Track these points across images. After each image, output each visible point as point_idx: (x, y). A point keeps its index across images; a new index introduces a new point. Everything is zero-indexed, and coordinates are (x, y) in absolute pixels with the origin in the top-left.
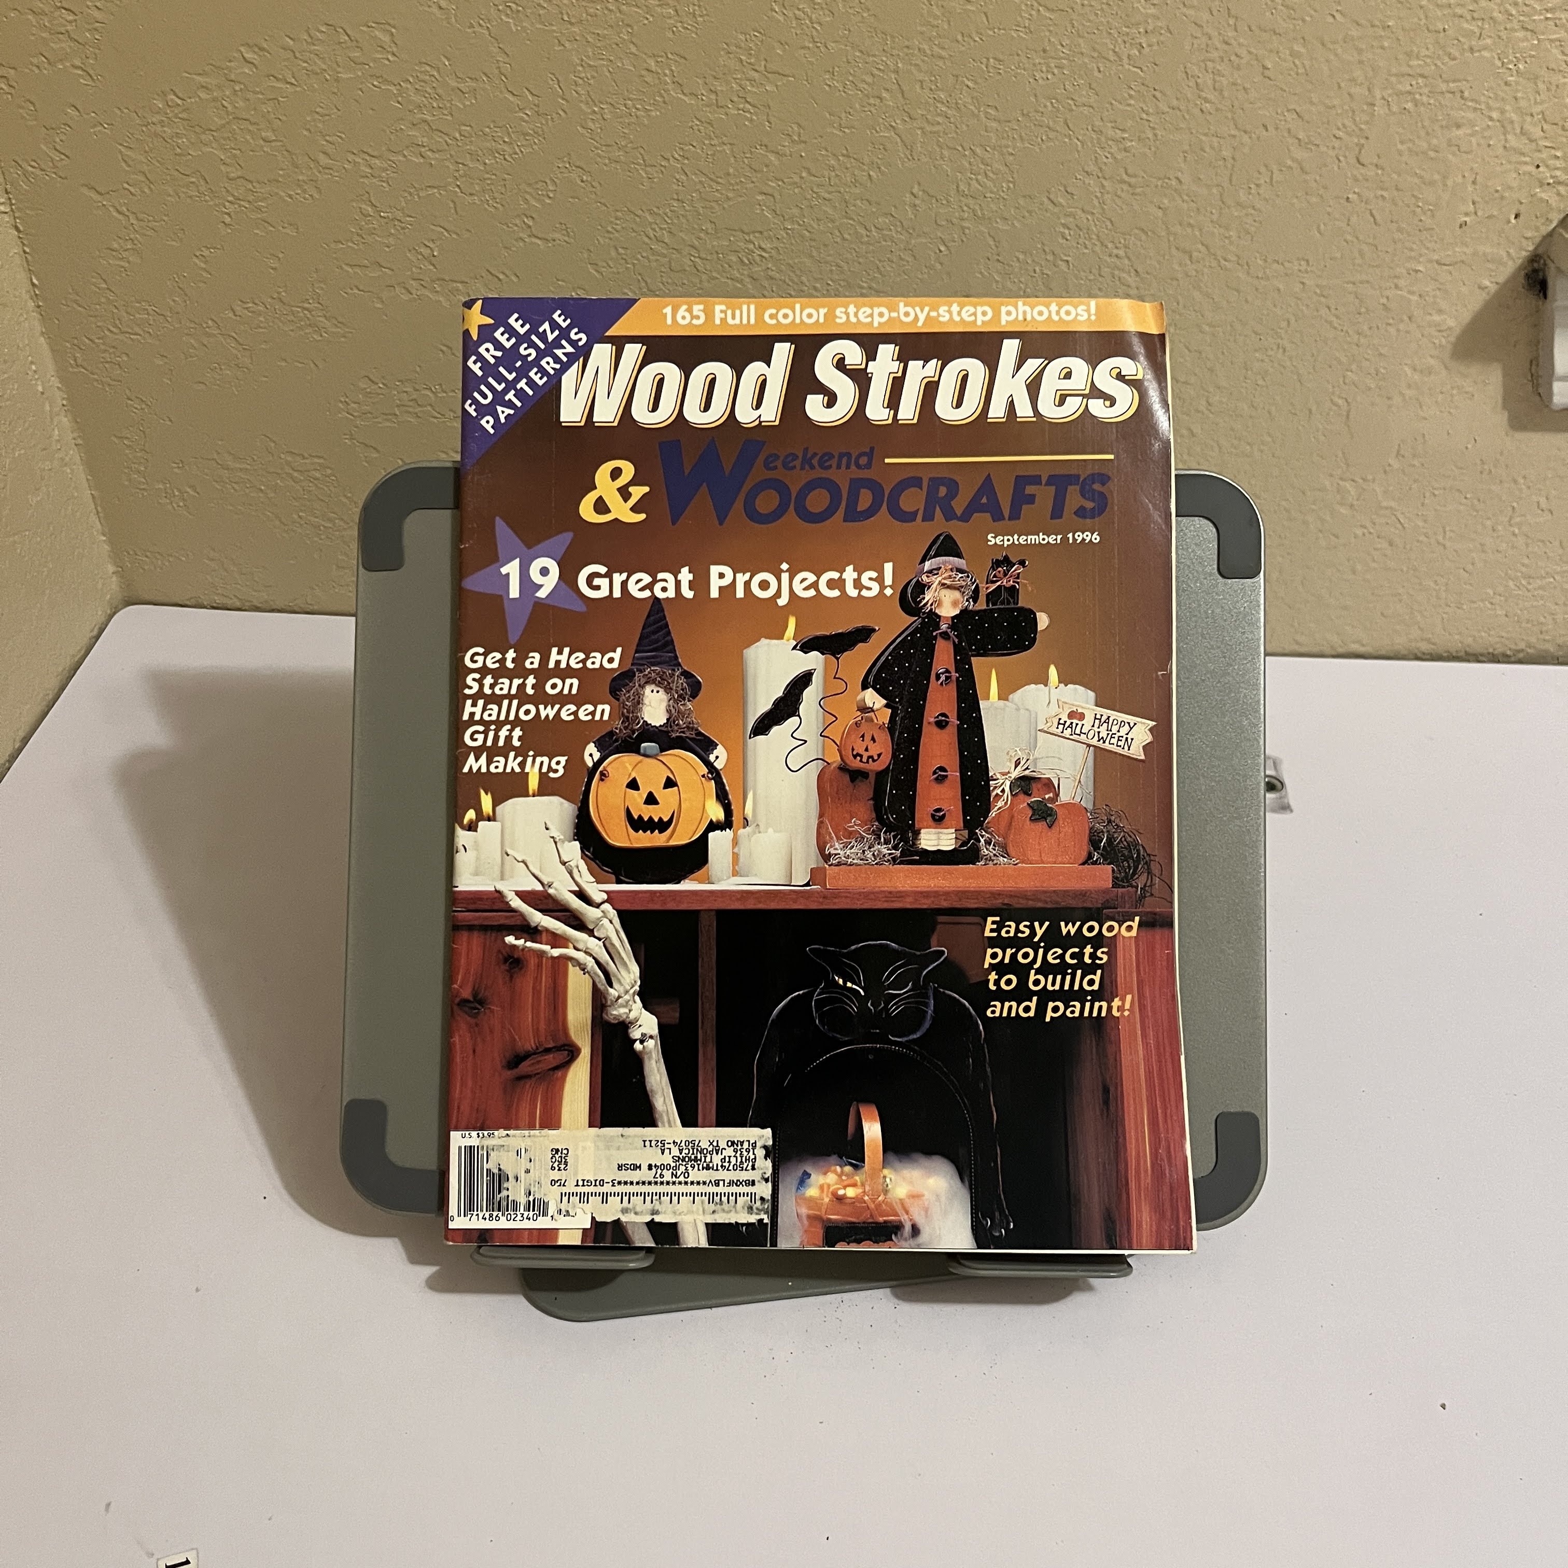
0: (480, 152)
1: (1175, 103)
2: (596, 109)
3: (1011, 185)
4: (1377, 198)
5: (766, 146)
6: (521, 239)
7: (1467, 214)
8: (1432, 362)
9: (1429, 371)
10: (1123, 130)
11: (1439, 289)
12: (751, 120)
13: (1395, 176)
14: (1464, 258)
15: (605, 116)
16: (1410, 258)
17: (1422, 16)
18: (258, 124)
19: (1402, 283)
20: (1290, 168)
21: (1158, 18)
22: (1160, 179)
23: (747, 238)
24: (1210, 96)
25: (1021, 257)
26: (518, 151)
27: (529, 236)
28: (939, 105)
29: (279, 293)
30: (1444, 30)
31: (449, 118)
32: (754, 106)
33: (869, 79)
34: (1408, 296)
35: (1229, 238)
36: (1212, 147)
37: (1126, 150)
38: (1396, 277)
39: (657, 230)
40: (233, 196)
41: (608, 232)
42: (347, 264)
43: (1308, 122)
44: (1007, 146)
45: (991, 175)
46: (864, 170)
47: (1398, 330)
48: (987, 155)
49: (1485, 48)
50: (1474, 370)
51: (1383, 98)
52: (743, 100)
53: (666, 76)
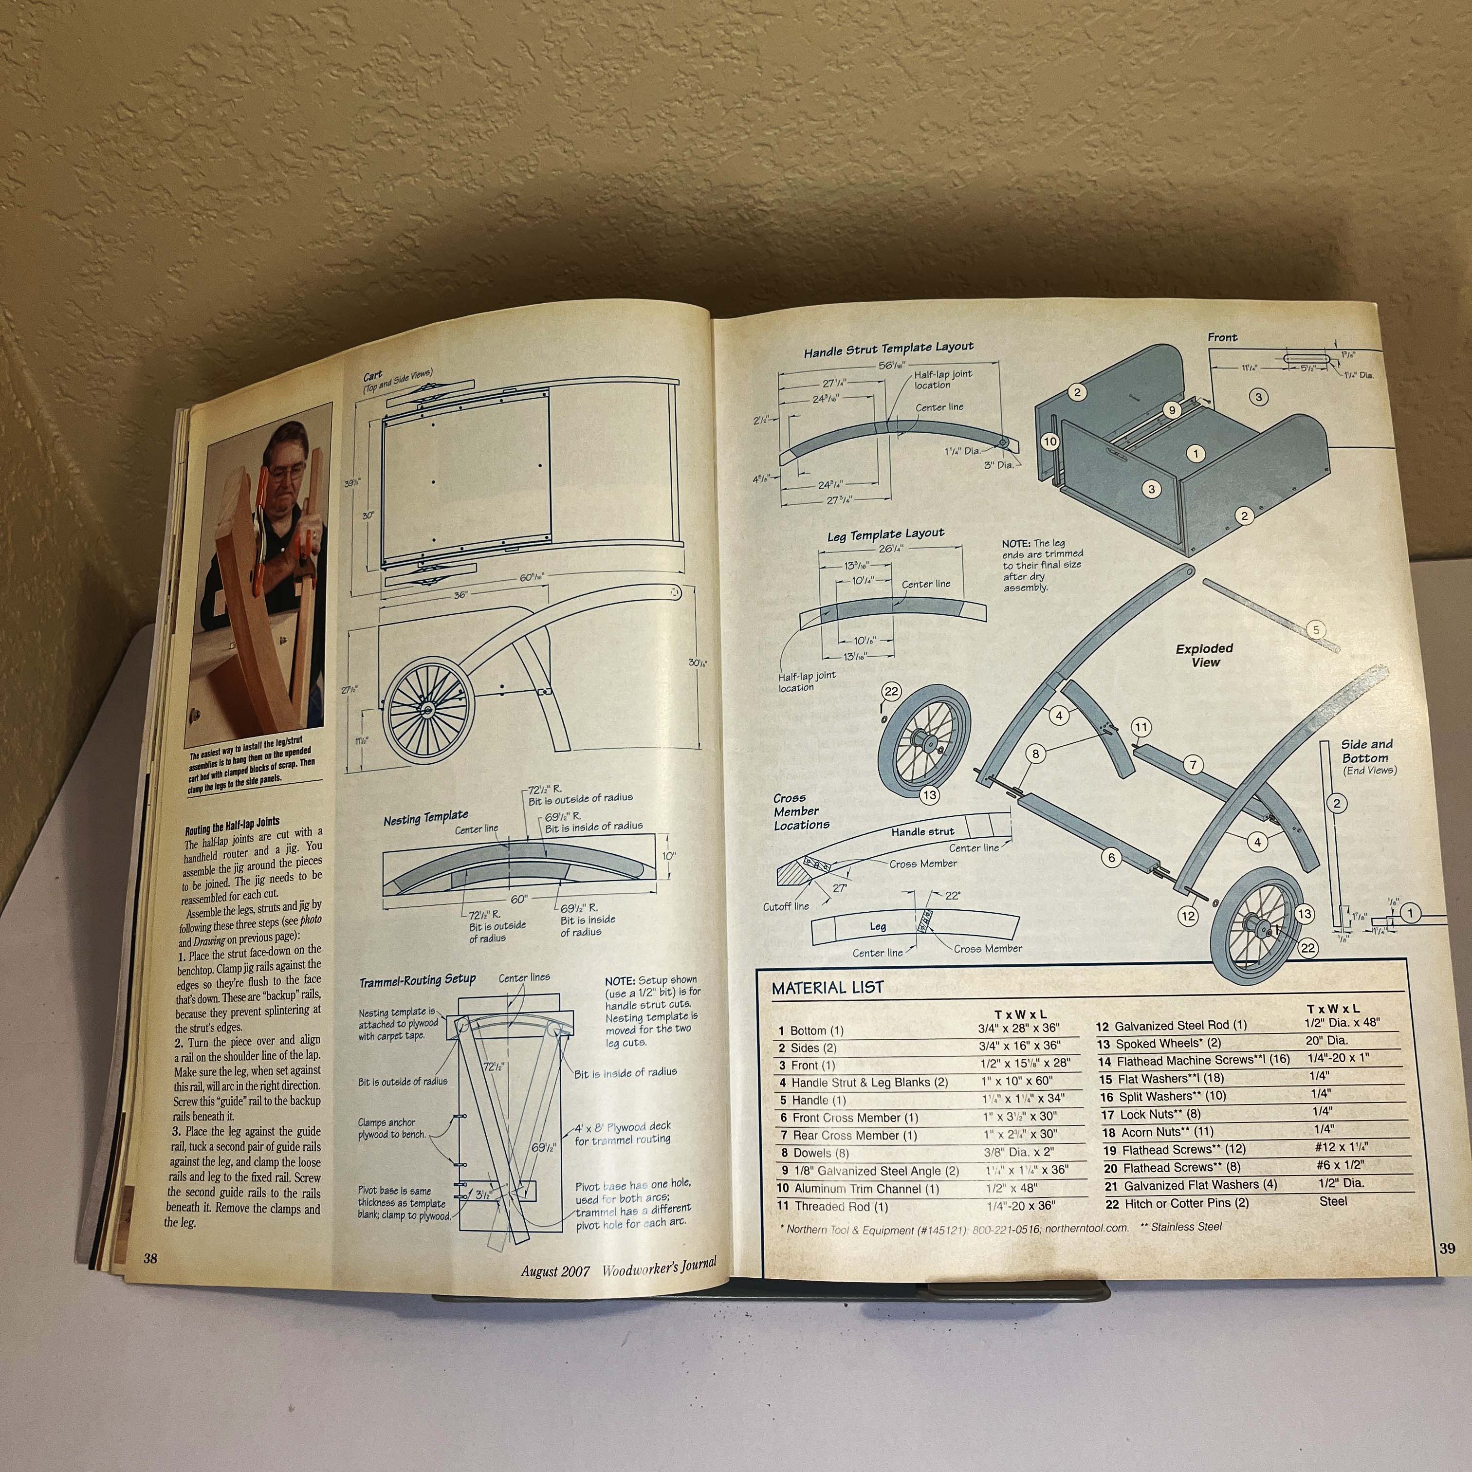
0: (453, 134)
2: (572, 73)
5: (758, 93)
6: (505, 219)
12: (741, 68)
15: (582, 80)
18: (214, 128)
23: (745, 192)
25: (1043, 181)
26: (492, 127)
27: (514, 215)
28: (942, 28)
29: (260, 302)
31: (416, 100)
32: (742, 52)
33: (865, 8)
37: (1153, 54)
39: (649, 194)
40: (200, 206)
41: (597, 202)
42: (328, 265)
44: (1022, 65)
45: (1004, 96)
46: (866, 108)
48: (1000, 77)
52: (729, 46)
53: (645, 29)
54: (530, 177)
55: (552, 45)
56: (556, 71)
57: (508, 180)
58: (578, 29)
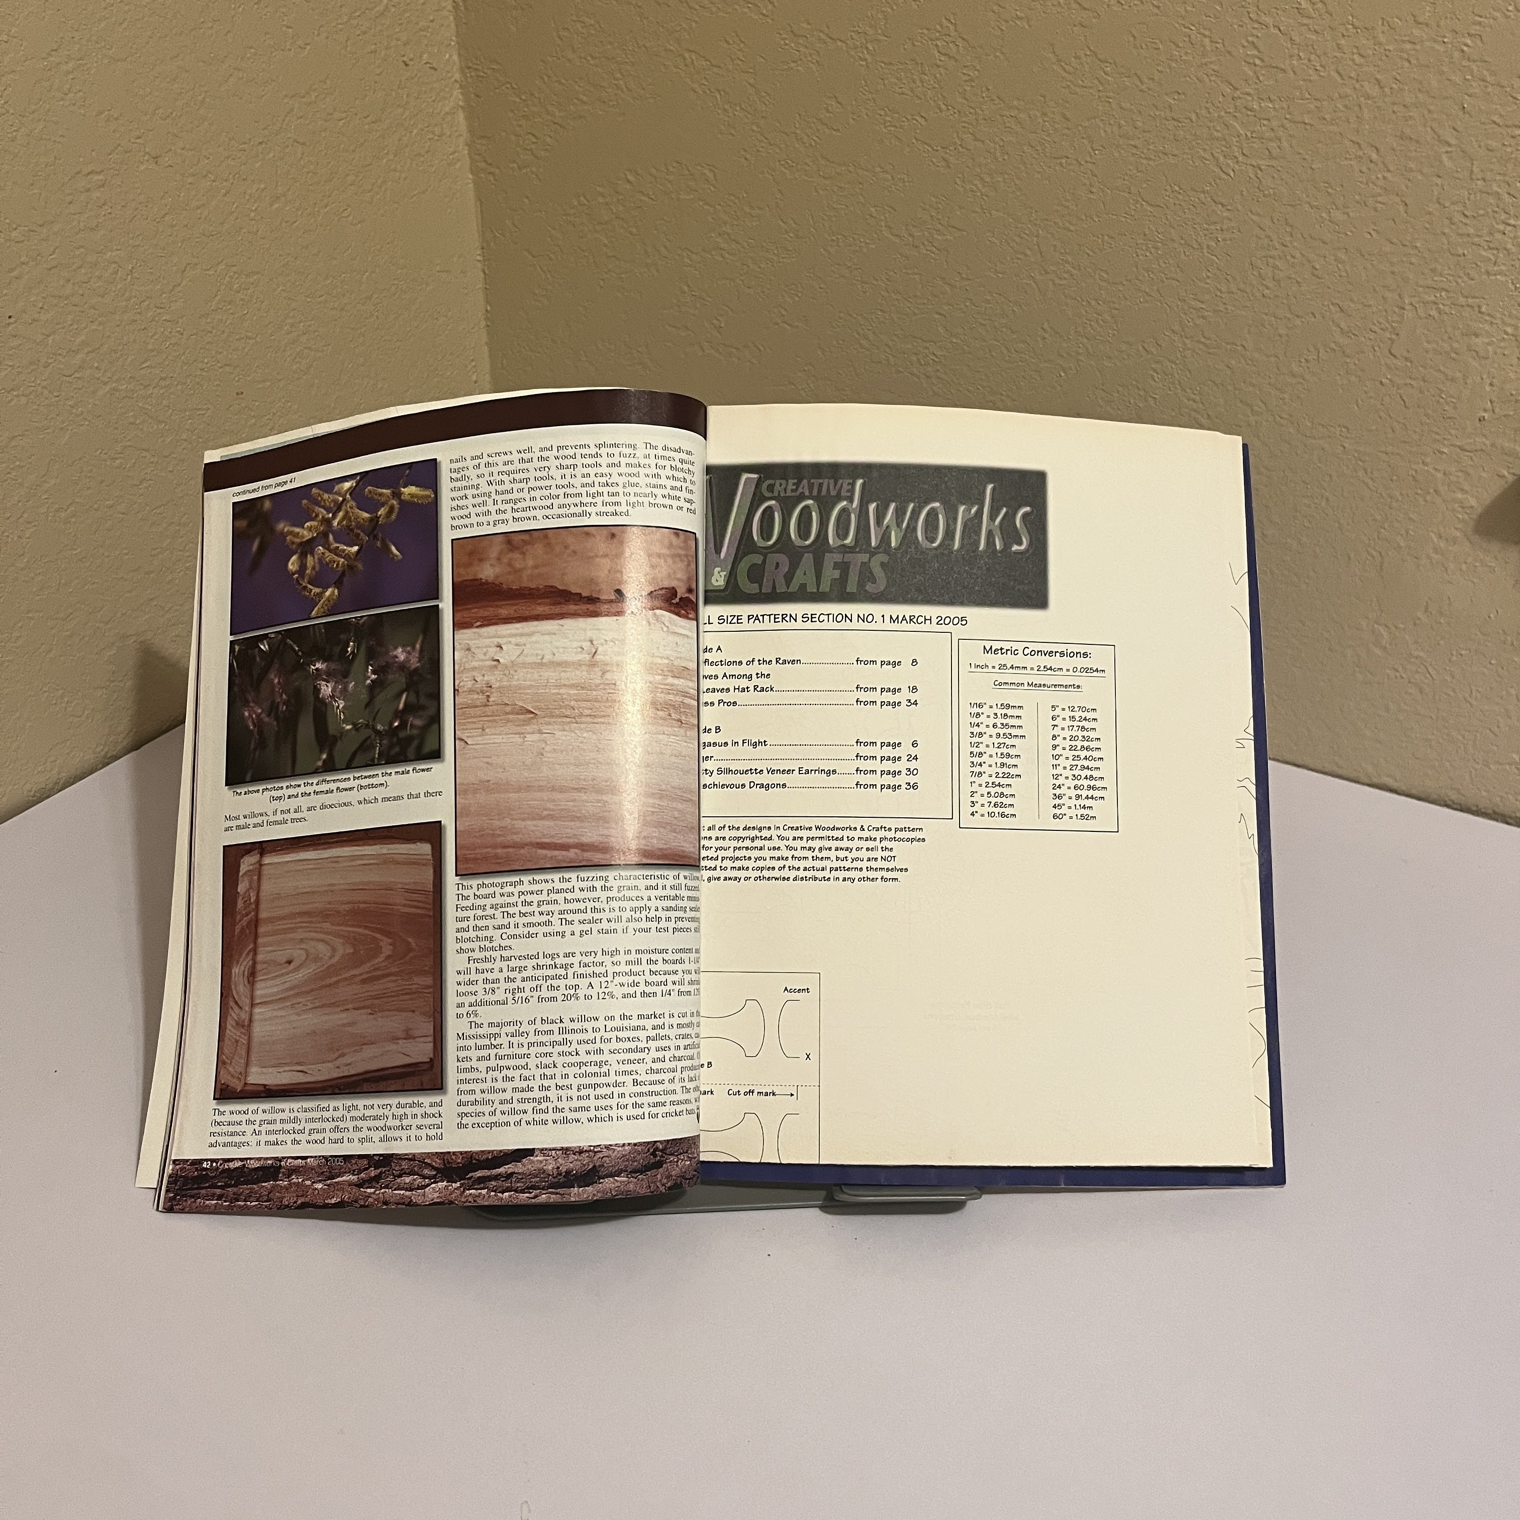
0: (758, 259)
1: (1242, 286)
2: (834, 238)
3: (1115, 332)
4: (1405, 384)
6: (777, 324)
7: (1485, 410)
8: (1458, 534)
9: (1455, 541)
10: (1202, 302)
11: (1462, 471)
12: (935, 259)
13: (1420, 369)
14: (1484, 448)
15: (839, 244)
16: (1435, 440)
17: (1446, 242)
18: (628, 222)
19: (1428, 460)
20: (1333, 350)
21: (1230, 220)
22: (1228, 344)
23: (925, 345)
24: (1270, 285)
25: (1120, 389)
27: (783, 322)
28: (1066, 265)
30: (1464, 255)
31: (742, 233)
32: (938, 250)
33: (1017, 239)
34: (1433, 472)
35: (1283, 399)
36: (1272, 325)
37: (1203, 317)
38: (1422, 454)
39: (866, 330)
40: (608, 268)
41: (833, 327)
42: (668, 325)
43: (1349, 316)
44: (1114, 303)
45: (1100, 322)
46: (1010, 306)
47: (1426, 501)
48: (1099, 308)
49: (1501, 273)
50: (1495, 547)
51: (1411, 304)
52: (931, 244)
53: (881, 220)
54: (797, 299)
55: (826, 218)
56: (826, 235)
57: (783, 296)
58: (842, 212)
